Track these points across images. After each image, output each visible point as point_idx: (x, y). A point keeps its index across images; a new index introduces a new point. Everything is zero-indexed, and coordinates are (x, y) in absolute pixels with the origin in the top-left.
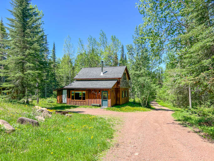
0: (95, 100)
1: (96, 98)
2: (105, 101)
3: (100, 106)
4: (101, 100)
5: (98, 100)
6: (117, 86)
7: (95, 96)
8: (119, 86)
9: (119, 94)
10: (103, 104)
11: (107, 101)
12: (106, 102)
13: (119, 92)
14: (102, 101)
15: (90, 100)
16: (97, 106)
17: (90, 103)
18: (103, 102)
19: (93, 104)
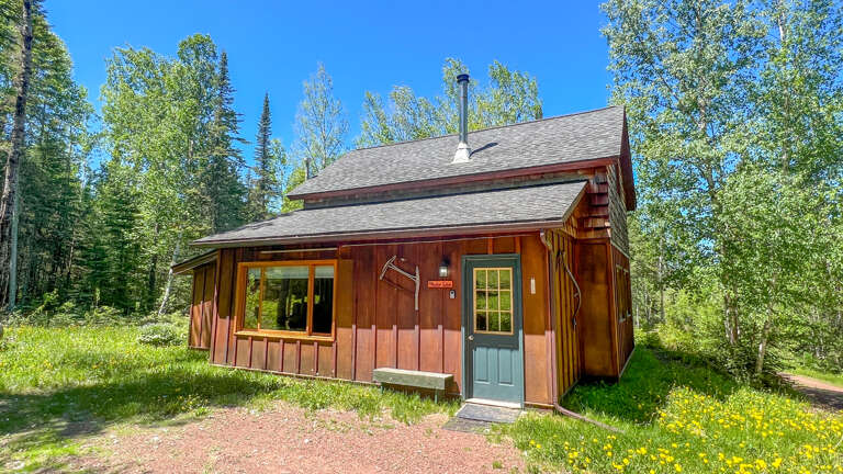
0: (409, 336)
1: (415, 320)
2: (493, 352)
3: (449, 394)
4: (457, 338)
5: (431, 336)
6: (582, 226)
7: (404, 298)
8: (599, 223)
9: (601, 288)
10: (478, 371)
11: (512, 344)
12: (505, 353)
13: (601, 276)
14: (470, 348)
15: (366, 335)
16: (426, 393)
17: (365, 357)
18: (480, 354)
19: (389, 371)
